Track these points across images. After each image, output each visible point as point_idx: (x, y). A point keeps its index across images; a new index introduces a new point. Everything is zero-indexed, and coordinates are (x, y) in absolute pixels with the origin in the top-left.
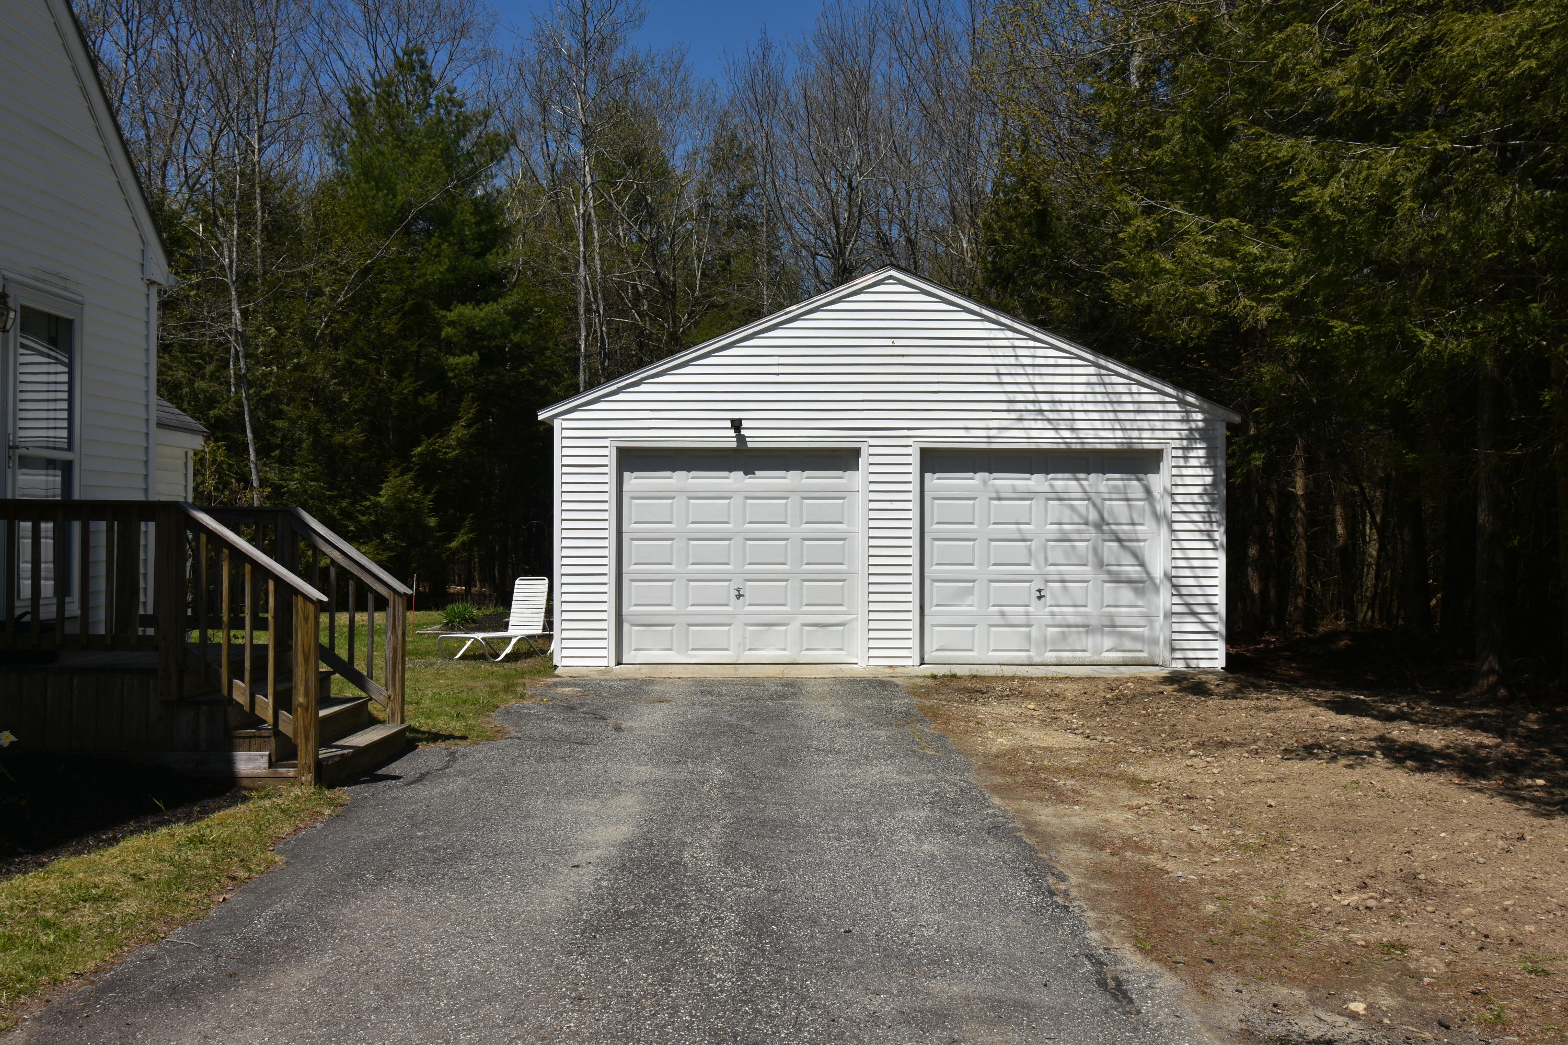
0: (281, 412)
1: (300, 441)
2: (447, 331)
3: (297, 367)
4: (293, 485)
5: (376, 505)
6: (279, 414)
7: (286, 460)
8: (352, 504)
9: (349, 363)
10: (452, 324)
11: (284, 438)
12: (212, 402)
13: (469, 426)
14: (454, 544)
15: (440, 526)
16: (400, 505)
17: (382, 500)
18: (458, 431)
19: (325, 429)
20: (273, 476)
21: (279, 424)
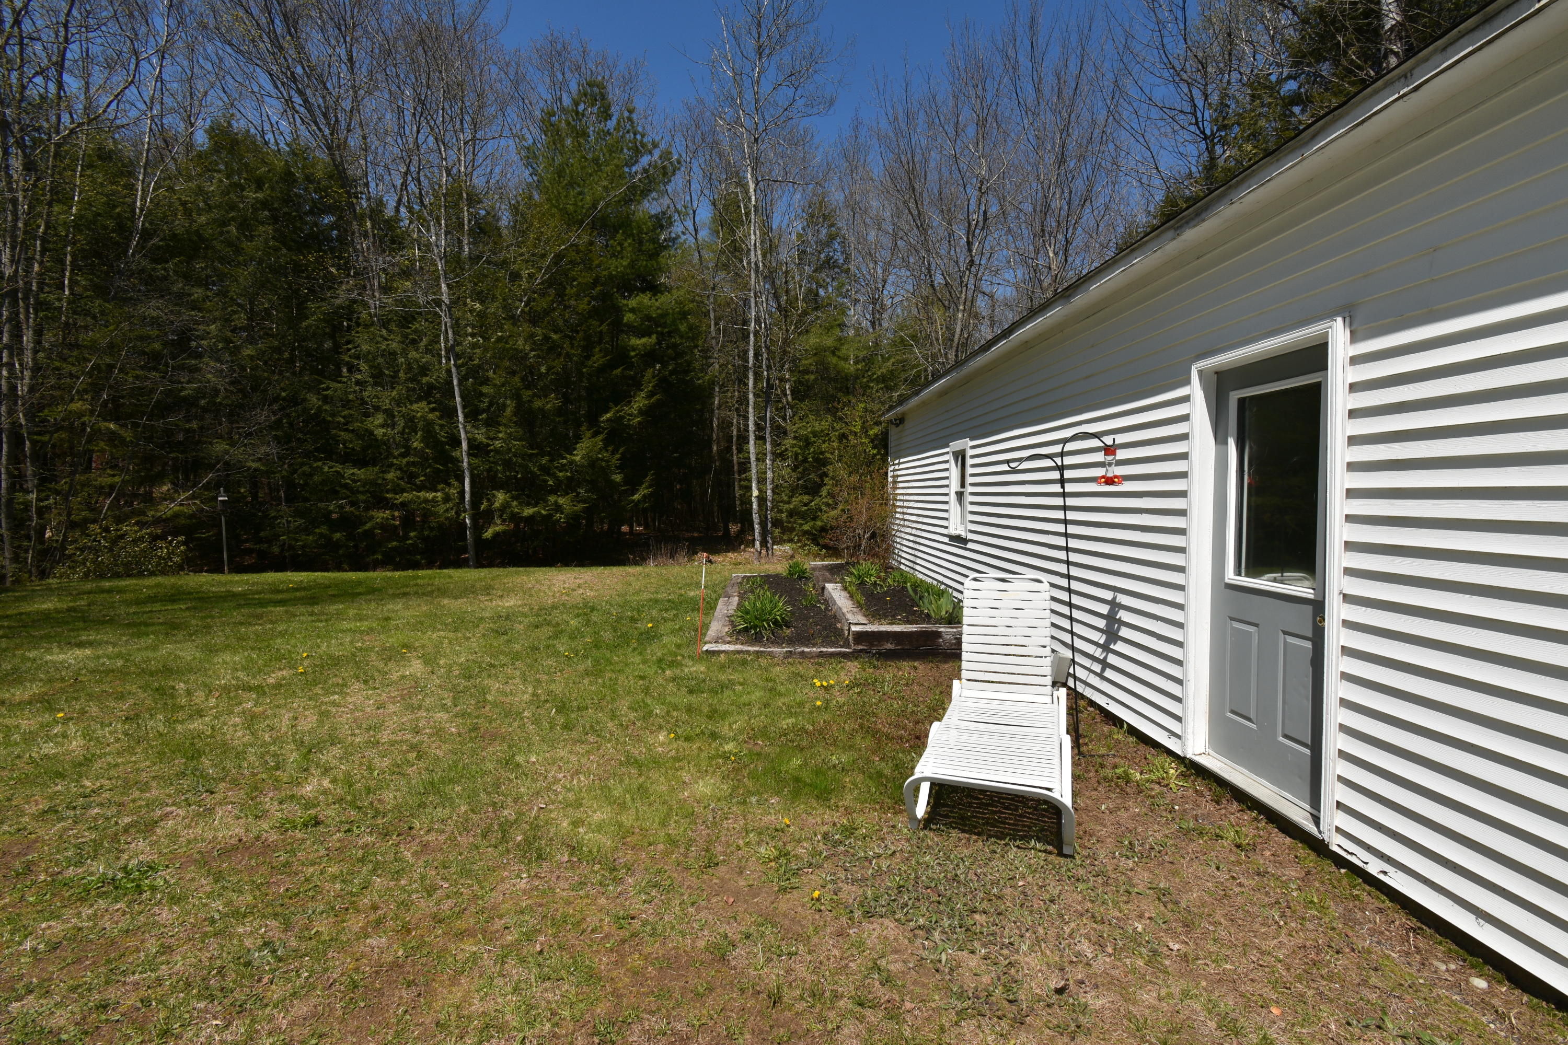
0: (488, 379)
1: (504, 406)
2: (629, 317)
3: (499, 339)
4: (498, 444)
5: (572, 462)
6: (486, 381)
7: (492, 423)
8: (551, 461)
9: (546, 338)
10: (633, 310)
11: (491, 404)
12: (424, 370)
13: (650, 395)
14: (636, 497)
15: (626, 481)
16: (593, 463)
17: (577, 458)
18: (640, 401)
19: (526, 394)
20: (480, 437)
21: (485, 389)
